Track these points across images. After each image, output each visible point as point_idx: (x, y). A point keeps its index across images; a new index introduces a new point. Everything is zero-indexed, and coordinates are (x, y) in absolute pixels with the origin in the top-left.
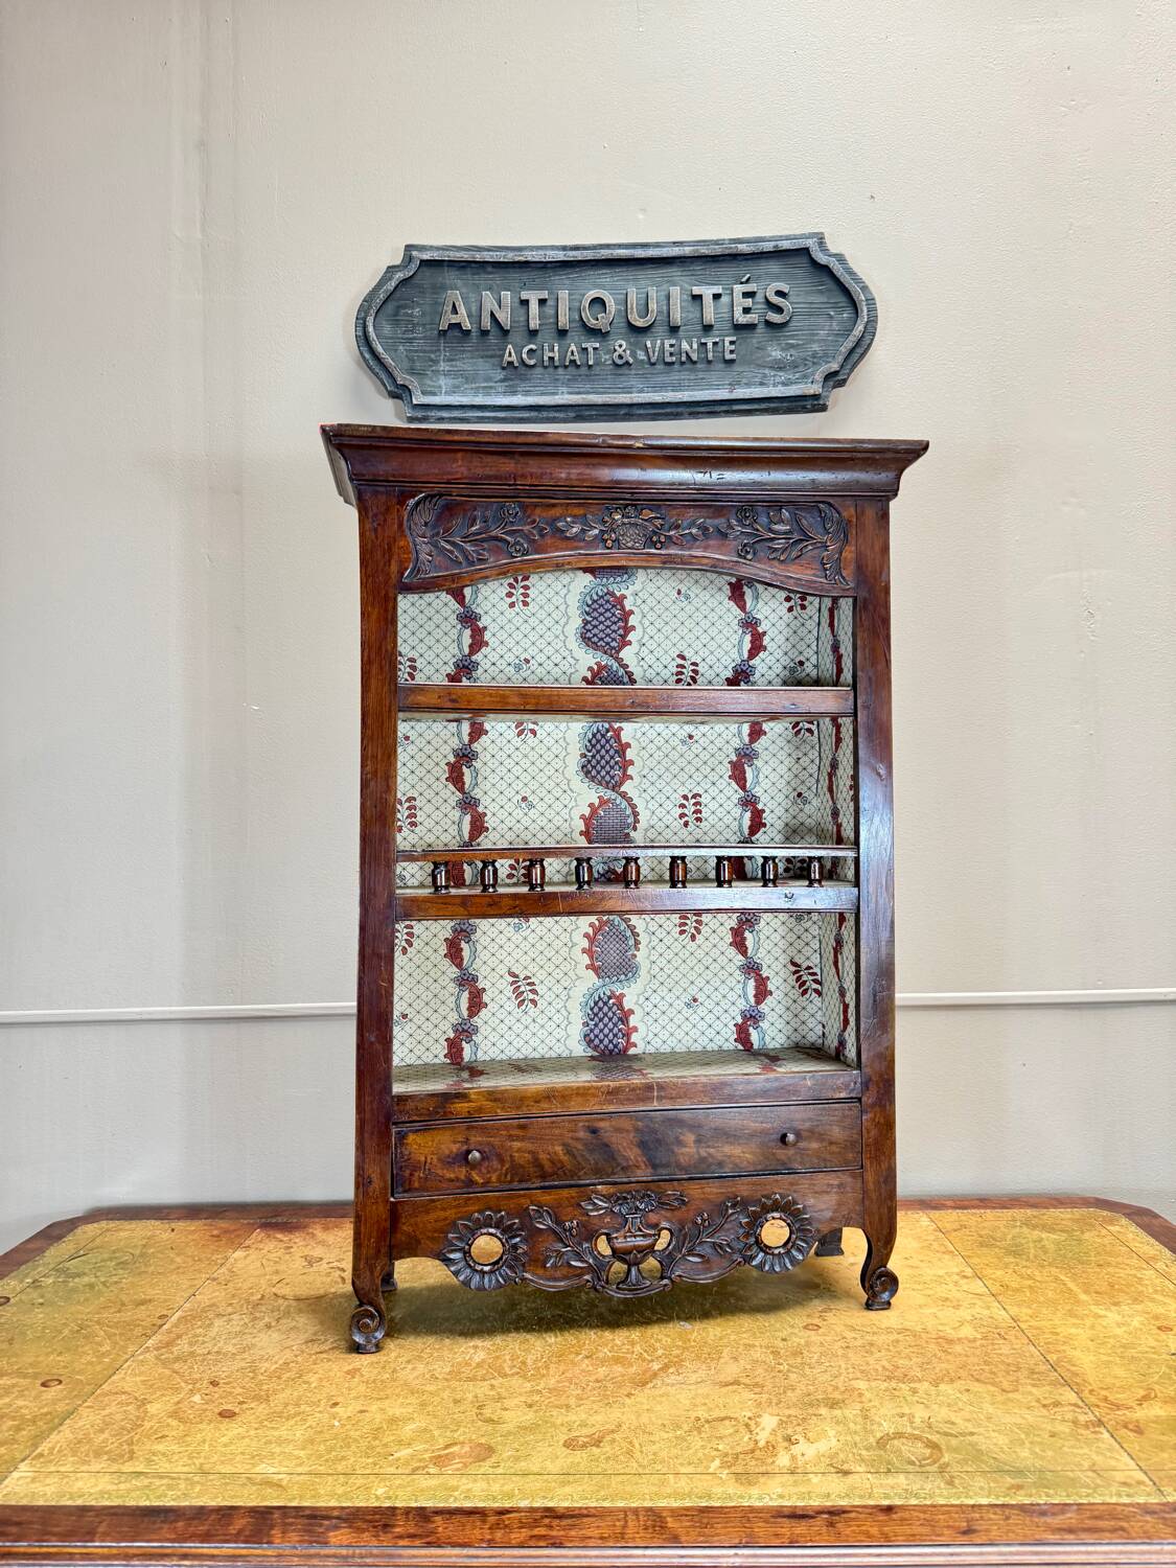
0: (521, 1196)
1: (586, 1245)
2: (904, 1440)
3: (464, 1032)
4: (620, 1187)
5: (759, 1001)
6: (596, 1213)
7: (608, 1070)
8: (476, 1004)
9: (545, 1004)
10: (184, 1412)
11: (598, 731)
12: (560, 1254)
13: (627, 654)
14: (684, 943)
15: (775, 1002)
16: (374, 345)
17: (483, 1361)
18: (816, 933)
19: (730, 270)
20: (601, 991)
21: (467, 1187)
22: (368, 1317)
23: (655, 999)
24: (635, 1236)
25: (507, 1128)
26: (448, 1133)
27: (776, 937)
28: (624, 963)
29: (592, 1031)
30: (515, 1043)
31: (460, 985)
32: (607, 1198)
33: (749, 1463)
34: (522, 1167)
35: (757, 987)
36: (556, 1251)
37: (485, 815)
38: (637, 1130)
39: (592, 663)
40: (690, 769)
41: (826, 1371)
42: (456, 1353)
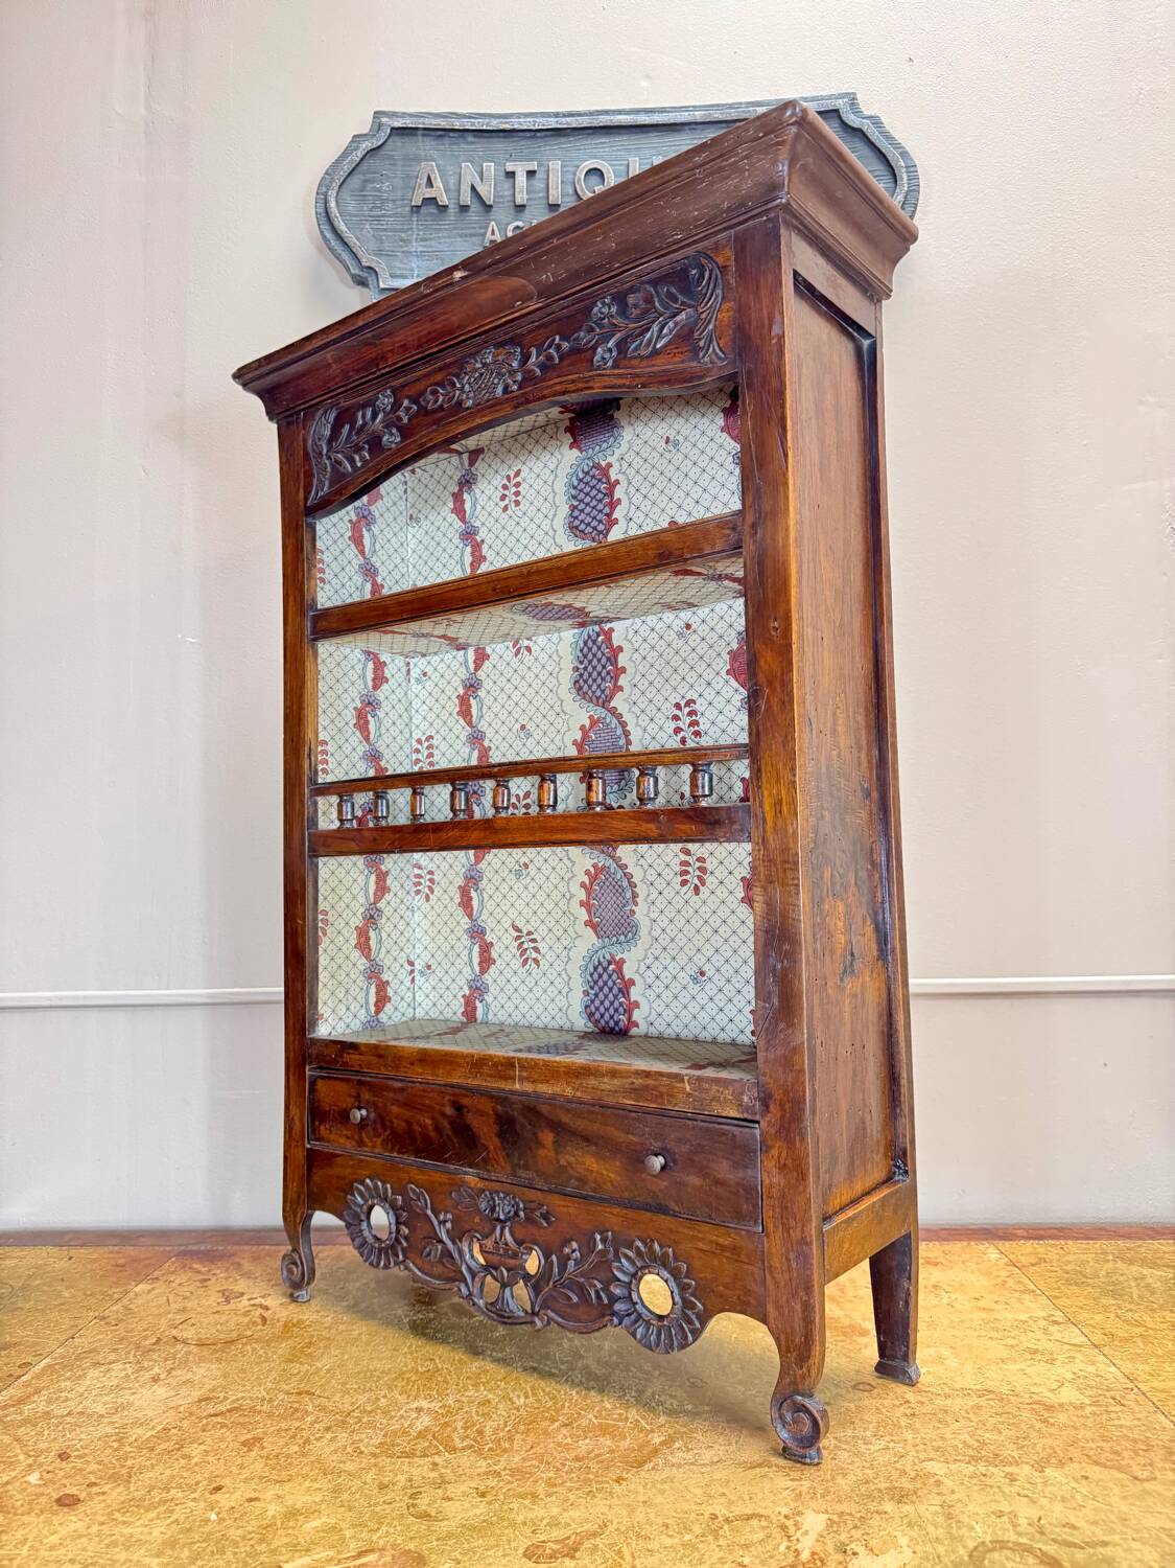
10: (11, 1497)
14: (685, 897)
16: (336, 223)
17: (427, 1429)
20: (600, 955)
23: (657, 968)
28: (623, 921)
29: (592, 1001)
41: (887, 1448)
42: (392, 1418)
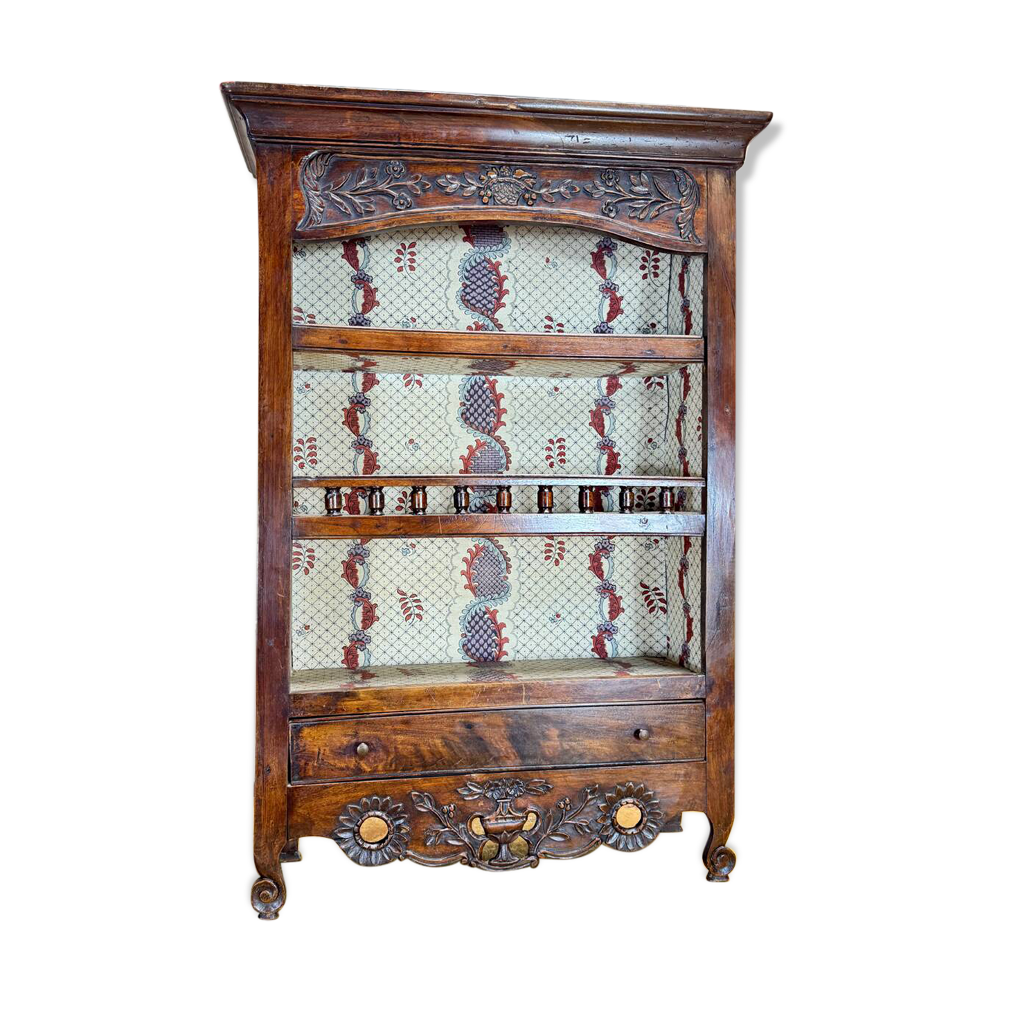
0: (403, 783)
1: (462, 826)
3: (359, 642)
4: (492, 775)
5: (612, 617)
6: (470, 798)
7: (483, 674)
8: (369, 617)
9: (429, 618)
11: (476, 383)
12: (439, 834)
13: (501, 315)
14: (549, 567)
15: (627, 618)
18: (662, 560)
20: (477, 608)
21: (357, 774)
22: (267, 889)
23: (524, 614)
24: (505, 819)
25: (392, 723)
26: (339, 727)
27: (628, 563)
28: (497, 584)
29: (469, 641)
30: (403, 651)
31: (355, 601)
32: (481, 785)
34: (405, 757)
35: (611, 606)
36: (435, 831)
37: (377, 454)
38: (508, 725)
39: (471, 322)
40: (555, 417)
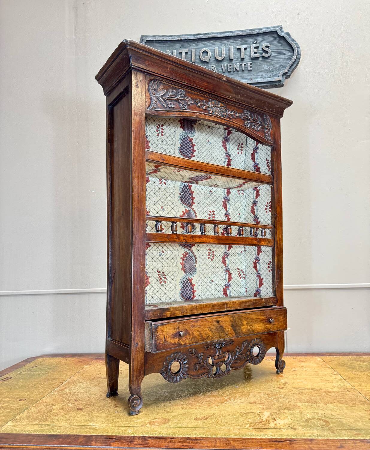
2: (315, 420)
6: (208, 350)
10: (66, 408)
19: (250, 40)
33: (260, 425)
41: (286, 400)
